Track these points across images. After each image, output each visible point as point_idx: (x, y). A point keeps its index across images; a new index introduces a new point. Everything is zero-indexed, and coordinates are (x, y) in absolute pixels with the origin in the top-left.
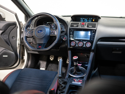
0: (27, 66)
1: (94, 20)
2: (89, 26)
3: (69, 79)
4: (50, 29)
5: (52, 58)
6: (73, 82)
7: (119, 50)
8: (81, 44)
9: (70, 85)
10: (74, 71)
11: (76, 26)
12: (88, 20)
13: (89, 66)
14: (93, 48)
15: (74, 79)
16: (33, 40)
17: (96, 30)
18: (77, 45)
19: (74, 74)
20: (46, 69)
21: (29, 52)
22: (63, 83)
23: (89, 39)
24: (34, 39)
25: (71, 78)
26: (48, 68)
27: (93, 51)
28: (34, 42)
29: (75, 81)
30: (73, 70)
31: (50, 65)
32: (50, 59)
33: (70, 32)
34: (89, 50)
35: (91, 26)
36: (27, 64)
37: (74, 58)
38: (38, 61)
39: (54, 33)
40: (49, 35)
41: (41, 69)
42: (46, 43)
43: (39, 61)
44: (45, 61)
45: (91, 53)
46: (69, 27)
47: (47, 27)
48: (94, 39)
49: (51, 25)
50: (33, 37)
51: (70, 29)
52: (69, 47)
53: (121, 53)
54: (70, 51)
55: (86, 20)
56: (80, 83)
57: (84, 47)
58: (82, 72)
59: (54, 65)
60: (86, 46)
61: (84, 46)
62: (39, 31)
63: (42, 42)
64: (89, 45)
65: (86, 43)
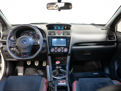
0: (6, 73)
1: (65, 28)
2: (65, 34)
3: (54, 81)
4: (33, 39)
5: (29, 63)
6: (59, 84)
7: (89, 52)
8: (59, 50)
9: (57, 86)
10: (57, 74)
11: (53, 34)
12: (61, 27)
13: (67, 67)
14: (69, 53)
15: (59, 81)
16: (17, 50)
17: (70, 37)
18: (56, 51)
19: (57, 76)
20: (24, 74)
21: (7, 60)
22: (53, 86)
23: (66, 45)
24: (17, 48)
25: (56, 80)
26: (25, 72)
27: (69, 55)
28: (17, 51)
29: (60, 83)
30: (55, 73)
31: (27, 69)
32: (28, 63)
33: (48, 39)
34: (66, 54)
35: (66, 34)
36: (5, 72)
37: (56, 63)
38: (15, 67)
39: (37, 42)
40: (32, 44)
41: (19, 74)
42: (30, 51)
43: (17, 67)
44: (22, 66)
45: (68, 56)
46: (47, 35)
47: (30, 38)
48: (69, 45)
49: (29, 33)
50: (16, 47)
51: (48, 37)
52: (49, 53)
53: (90, 54)
54: (50, 56)
55: (59, 28)
56: (64, 84)
57: (62, 53)
58: (63, 74)
59: (31, 68)
60: (63, 51)
61: (62, 51)
62: (23, 42)
63: (27, 51)
64: (66, 50)
65: (64, 49)
